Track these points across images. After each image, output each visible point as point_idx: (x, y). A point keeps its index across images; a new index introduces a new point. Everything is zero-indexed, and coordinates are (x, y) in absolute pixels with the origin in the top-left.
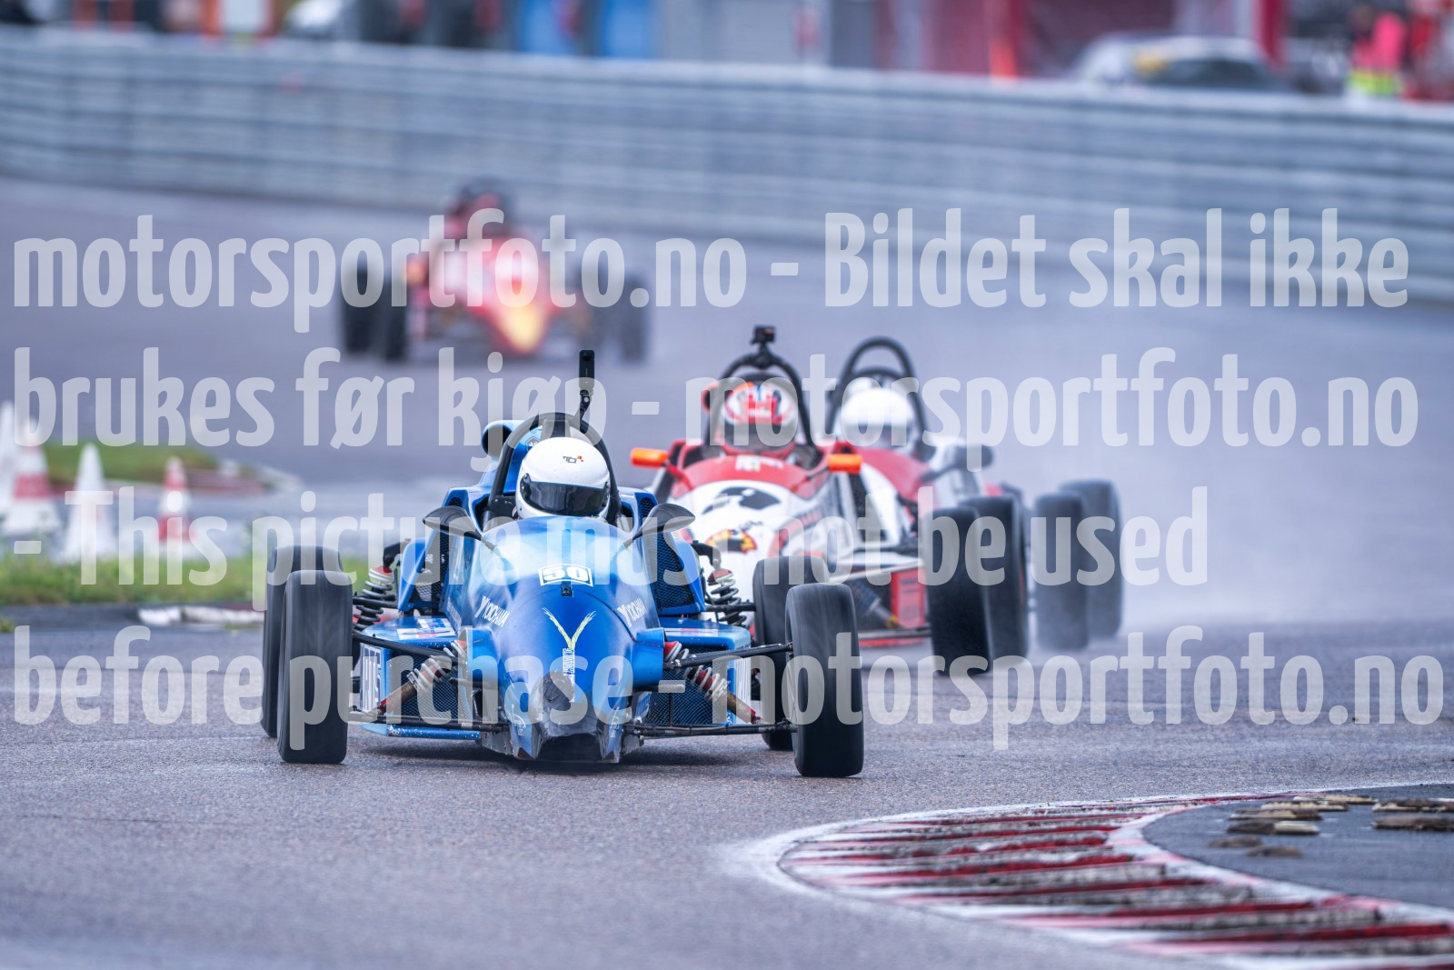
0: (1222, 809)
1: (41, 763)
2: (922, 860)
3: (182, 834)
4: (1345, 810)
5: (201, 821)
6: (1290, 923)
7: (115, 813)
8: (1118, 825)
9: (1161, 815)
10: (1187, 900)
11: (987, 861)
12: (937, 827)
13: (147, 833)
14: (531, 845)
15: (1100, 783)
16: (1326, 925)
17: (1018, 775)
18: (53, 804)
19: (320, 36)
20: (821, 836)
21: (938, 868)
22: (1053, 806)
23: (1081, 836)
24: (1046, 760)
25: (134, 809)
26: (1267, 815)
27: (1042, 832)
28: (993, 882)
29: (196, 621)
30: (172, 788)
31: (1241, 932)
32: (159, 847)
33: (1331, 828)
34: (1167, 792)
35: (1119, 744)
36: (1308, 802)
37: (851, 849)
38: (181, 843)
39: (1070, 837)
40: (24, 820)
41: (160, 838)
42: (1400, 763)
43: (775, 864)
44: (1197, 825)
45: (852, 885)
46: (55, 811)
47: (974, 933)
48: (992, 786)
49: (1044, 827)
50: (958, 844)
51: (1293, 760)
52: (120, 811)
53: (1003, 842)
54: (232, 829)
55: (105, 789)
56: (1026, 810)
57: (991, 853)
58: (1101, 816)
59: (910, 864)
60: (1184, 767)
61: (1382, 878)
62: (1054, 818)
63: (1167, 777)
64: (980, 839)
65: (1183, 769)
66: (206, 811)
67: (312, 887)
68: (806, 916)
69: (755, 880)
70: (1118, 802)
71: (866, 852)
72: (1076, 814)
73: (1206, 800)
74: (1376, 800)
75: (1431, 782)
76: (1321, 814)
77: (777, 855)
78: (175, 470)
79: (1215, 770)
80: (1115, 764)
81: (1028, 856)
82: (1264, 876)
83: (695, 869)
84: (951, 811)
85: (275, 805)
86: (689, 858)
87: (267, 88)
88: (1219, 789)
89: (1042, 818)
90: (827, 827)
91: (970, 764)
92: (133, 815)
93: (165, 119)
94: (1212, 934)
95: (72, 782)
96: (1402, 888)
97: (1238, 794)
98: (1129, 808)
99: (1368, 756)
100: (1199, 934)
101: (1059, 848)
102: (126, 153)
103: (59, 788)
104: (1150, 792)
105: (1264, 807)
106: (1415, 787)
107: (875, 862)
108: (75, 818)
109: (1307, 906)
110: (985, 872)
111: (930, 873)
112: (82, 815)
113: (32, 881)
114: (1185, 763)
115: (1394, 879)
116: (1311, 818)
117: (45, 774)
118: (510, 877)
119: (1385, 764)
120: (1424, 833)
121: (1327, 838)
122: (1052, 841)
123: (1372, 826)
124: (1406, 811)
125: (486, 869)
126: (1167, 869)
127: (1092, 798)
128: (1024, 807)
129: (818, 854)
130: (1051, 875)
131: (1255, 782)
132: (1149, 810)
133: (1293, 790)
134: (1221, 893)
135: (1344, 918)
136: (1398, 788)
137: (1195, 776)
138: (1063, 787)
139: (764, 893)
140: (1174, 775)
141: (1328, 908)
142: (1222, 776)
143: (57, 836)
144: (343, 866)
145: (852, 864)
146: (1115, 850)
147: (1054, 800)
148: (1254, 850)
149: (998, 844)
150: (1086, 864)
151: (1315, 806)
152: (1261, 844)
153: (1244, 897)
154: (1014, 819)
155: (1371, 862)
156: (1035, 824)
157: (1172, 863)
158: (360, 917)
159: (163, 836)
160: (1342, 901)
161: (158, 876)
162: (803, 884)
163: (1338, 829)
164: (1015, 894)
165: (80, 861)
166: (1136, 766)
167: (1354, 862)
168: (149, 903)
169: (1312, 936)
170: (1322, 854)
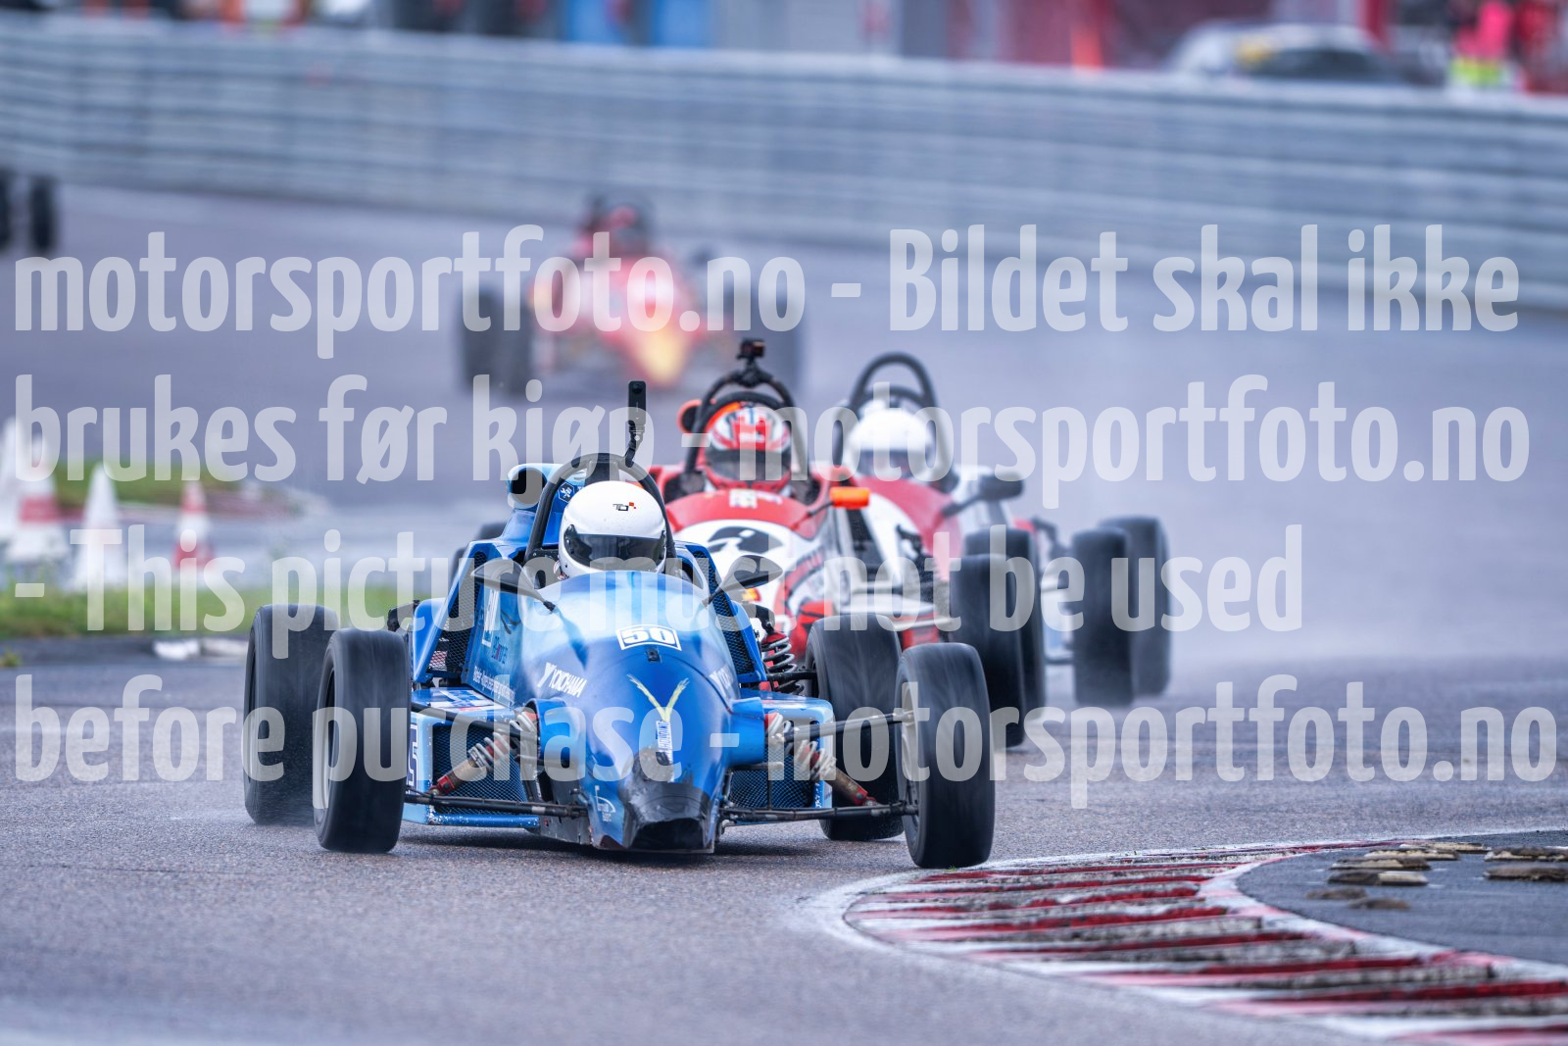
0: (1323, 857)
1: (49, 808)
2: (999, 912)
3: (201, 885)
4: (1455, 859)
5: (222, 871)
6: (1396, 982)
7: (128, 862)
8: (1210, 875)
9: (1257, 865)
10: (1285, 957)
11: (1069, 913)
12: (1015, 877)
13: (163, 884)
14: (577, 897)
15: (1190, 829)
16: (1434, 983)
17: (1102, 821)
18: (61, 852)
19: (351, 24)
20: (891, 887)
21: (1016, 922)
22: (1140, 854)
23: (1170, 887)
24: (1133, 805)
25: (149, 858)
26: (1371, 864)
27: (1128, 882)
28: (1076, 936)
29: (215, 654)
30: (190, 834)
31: (1344, 991)
32: (176, 898)
33: (1440, 876)
34: (1263, 840)
35: (1211, 788)
36: (1416, 850)
37: (922, 901)
38: (200, 895)
39: (1159, 887)
40: (30, 869)
41: (176, 888)
42: (1515, 808)
43: (841, 918)
44: (1295, 875)
45: (922, 940)
46: (63, 860)
47: (1055, 992)
48: (1075, 832)
49: (1130, 877)
50: (1038, 896)
51: (1399, 805)
52: (134, 860)
53: (1086, 894)
54: (255, 880)
55: (117, 837)
56: (1111, 860)
57: (1074, 905)
58: (1192, 865)
59: (987, 917)
60: (1282, 812)
61: (1495, 933)
62: (1141, 867)
63: (1263, 823)
64: (1061, 890)
65: (1280, 814)
66: (227, 860)
67: (341, 941)
68: (874, 973)
69: (819, 934)
70: (1210, 850)
71: (938, 904)
72: (1165, 863)
73: (1305, 848)
74: (1489, 848)
75: (1548, 829)
76: (1429, 863)
77: (842, 907)
78: (194, 492)
79: (1314, 815)
80: (1208, 809)
81: (1114, 908)
82: (1368, 930)
83: (754, 923)
84: (1030, 860)
86: (747, 911)
87: (292, 80)
88: (1319, 836)
89: (1128, 868)
90: (896, 877)
91: (1051, 809)
92: (147, 864)
93: (183, 113)
94: (1311, 993)
95: (82, 828)
96: (1517, 943)
97: (1340, 842)
98: (1222, 856)
99: (1479, 801)
100: (1298, 993)
101: (1147, 900)
102: (141, 150)
103: (68, 835)
104: (1244, 839)
105: (1368, 855)
106: (1532, 834)
107: (949, 915)
108: (85, 867)
109: (1415, 962)
110: (1067, 925)
111: (1008, 927)
112: (93, 864)
113: (39, 936)
114: (1283, 808)
115: (1508, 934)
116: (1419, 867)
117: (53, 819)
118: (554, 932)
119: (1498, 809)
120: (1541, 884)
121: (1436, 889)
122: (1139, 892)
123: (1484, 876)
124: (1521, 860)
125: (528, 923)
126: (1264, 923)
127: (1183, 846)
128: (1109, 855)
129: (887, 906)
130: (1139, 929)
131: (1359, 829)
132: (1243, 859)
133: (1399, 837)
134: (1322, 948)
135: (1454, 977)
136: (1513, 834)
137: (1293, 822)
138: (1151, 835)
139: (828, 949)
140: (1271, 821)
141: (1437, 964)
142: (1323, 822)
143: (66, 887)
144: (374, 920)
145: (924, 918)
146: (1207, 902)
147: (1141, 848)
148: (1357, 901)
149: (1081, 896)
150: (1175, 917)
151: (1423, 855)
152: (1365, 896)
153: (1346, 954)
154: (1098, 869)
155: (1483, 915)
156: (1120, 874)
157: (1269, 916)
158: (392, 974)
159: (180, 887)
160: (1452, 957)
161: (175, 931)
162: (870, 939)
163: (1448, 879)
164: (1099, 950)
165: (91, 914)
166: (1230, 811)
167: (1465, 915)
168: (165, 960)
169: (1419, 996)
170: (1431, 907)
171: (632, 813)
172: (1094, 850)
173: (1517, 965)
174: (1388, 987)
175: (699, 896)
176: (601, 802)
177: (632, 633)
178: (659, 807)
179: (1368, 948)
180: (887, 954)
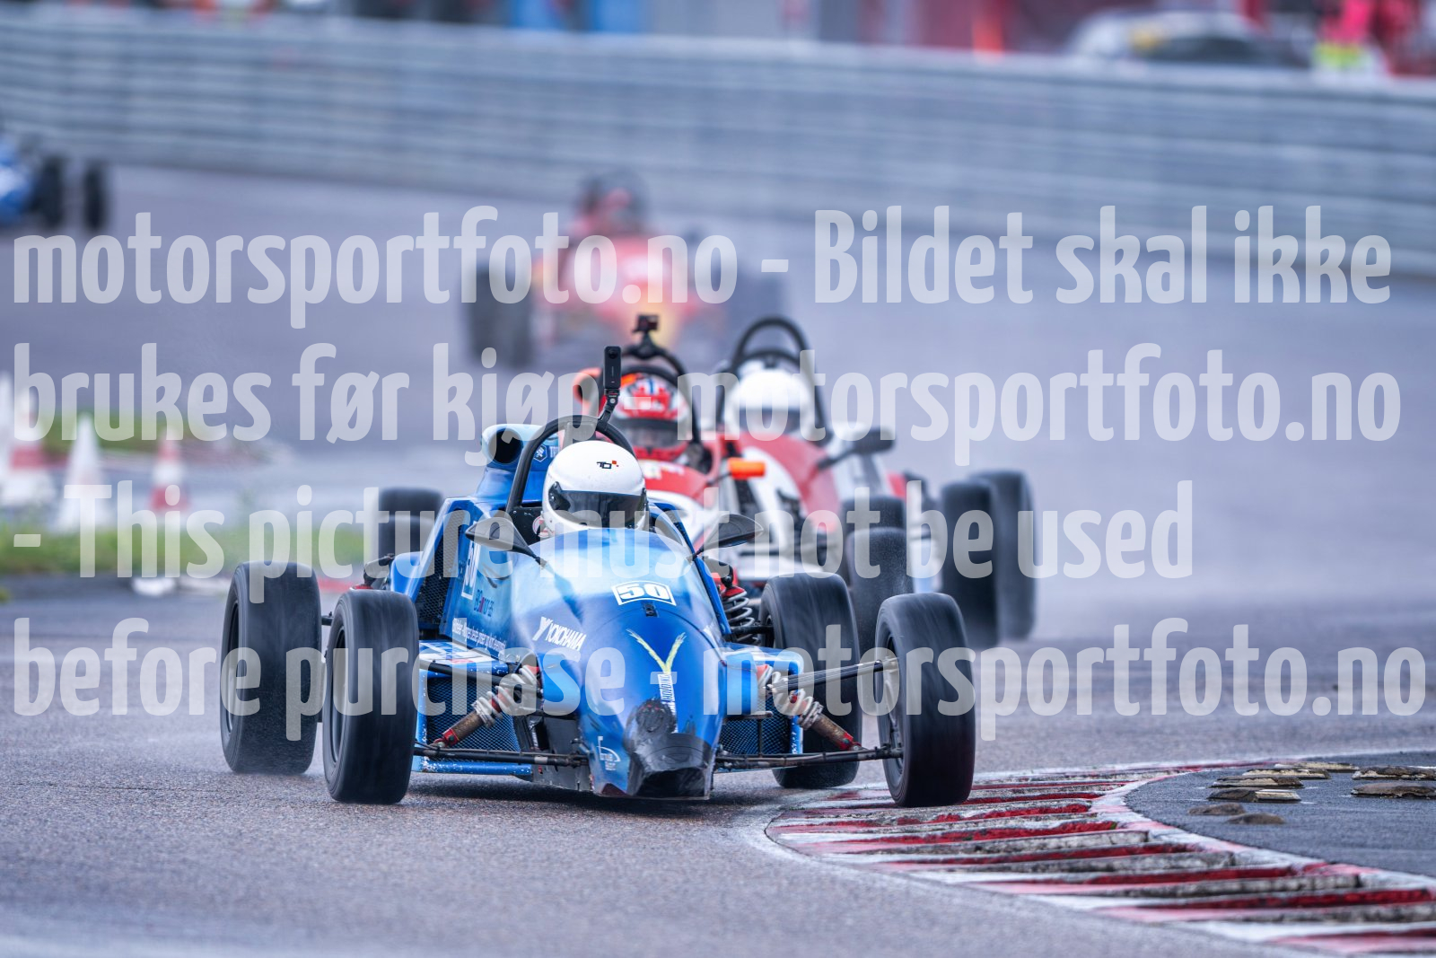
0: (1204, 776)
2: (907, 827)
3: (176, 801)
4: (1326, 778)
6: (1271, 890)
7: (109, 781)
8: (1101, 792)
9: (1144, 783)
10: (1170, 867)
11: (972, 828)
13: (141, 800)
15: (1083, 750)
16: (1306, 892)
17: (1002, 743)
18: (48, 771)
20: (808, 803)
21: (923, 835)
22: (1037, 773)
23: (1064, 803)
24: (1030, 728)
25: (128, 777)
26: (1248, 782)
27: (1026, 799)
28: (978, 848)
29: (189, 590)
30: (166, 756)
31: (1223, 899)
32: (153, 812)
33: (1312, 795)
34: (1149, 760)
35: (1102, 712)
36: (1289, 769)
37: (838, 816)
38: (175, 810)
39: (1054, 804)
40: (19, 787)
41: (153, 804)
42: (1380, 731)
43: (762, 832)
44: (1179, 793)
45: (837, 853)
46: (50, 779)
47: (958, 899)
49: (1027, 794)
50: (947, 811)
51: (1274, 728)
52: (115, 779)
53: (987, 809)
55: (99, 757)
56: (1010, 778)
57: (976, 820)
58: (1084, 783)
59: (896, 831)
60: (1166, 734)
61: (1362, 846)
62: (1037, 785)
63: (1148, 744)
65: (1165, 736)
68: (793, 881)
69: (742, 846)
70: (1102, 770)
71: (852, 819)
72: (1059, 781)
73: (1188, 768)
74: (1357, 768)
75: (1410, 750)
76: (1301, 782)
77: (765, 821)
78: (170, 440)
79: (1197, 737)
80: (1099, 731)
81: (1013, 823)
82: (1245, 844)
88: (1201, 757)
89: (1026, 785)
90: (813, 794)
92: (126, 782)
94: (1191, 900)
96: (1383, 855)
97: (1220, 762)
98: (1112, 775)
99: (1349, 724)
100: (1182, 901)
101: (1042, 816)
103: (54, 756)
104: (1132, 760)
105: (1246, 774)
106: (1395, 755)
107: (861, 829)
108: (70, 785)
109: (1288, 872)
110: (969, 839)
111: (916, 839)
112: (77, 782)
113: (27, 848)
114: (1168, 731)
115: (1374, 846)
116: (1292, 785)
119: (1367, 730)
120: (1404, 801)
121: (1308, 805)
122: (1036, 808)
123: (1352, 794)
124: (1387, 778)
125: (475, 836)
126: (1150, 836)
127: (1076, 765)
128: (1008, 774)
129: (805, 821)
130: (1036, 842)
131: (1237, 750)
132: (1131, 778)
133: (1274, 757)
134: (1203, 860)
135: (1324, 885)
136: (1378, 755)
137: (1177, 744)
138: (1046, 755)
139: (751, 860)
140: (1157, 742)
141: (1308, 874)
142: (1204, 743)
143: (52, 803)
145: (839, 832)
146: (1099, 816)
147: (1038, 767)
148: (1236, 817)
149: (983, 811)
150: (1069, 831)
151: (1296, 774)
152: (1243, 812)
153: (1226, 864)
154: (998, 787)
155: (1351, 829)
156: (1019, 792)
157: (1155, 829)
158: (350, 884)
159: (157, 803)
160: (1323, 868)
161: (152, 843)
162: (789, 851)
163: (1318, 796)
164: (999, 861)
165: (75, 828)
166: (1119, 733)
167: (1334, 829)
168: (143, 870)
169: (1293, 903)
170: (1304, 822)
171: (637, 763)
172: (994, 769)
173: (1383, 875)
174: (1265, 895)
176: (604, 751)
177: (627, 589)
178: (664, 757)
179: (1246, 859)
180: (805, 865)
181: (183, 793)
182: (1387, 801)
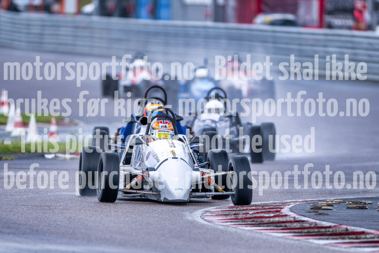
0: (309, 203)
2: (236, 216)
3: (55, 209)
4: (339, 204)
5: (60, 206)
6: (326, 231)
7: (38, 204)
8: (284, 207)
9: (294, 205)
10: (301, 226)
11: (252, 216)
12: (239, 208)
13: (46, 209)
14: (140, 212)
15: (279, 197)
16: (334, 232)
17: (259, 195)
18: (23, 202)
19: (89, 14)
20: (211, 210)
21: (240, 218)
22: (268, 203)
23: (274, 210)
24: (266, 191)
25: (43, 203)
26: (320, 205)
28: (253, 221)
29: (58, 157)
30: (53, 198)
31: (314, 234)
32: (49, 212)
33: (336, 208)
34: (295, 199)
36: (330, 202)
37: (218, 213)
38: (55, 212)
39: (272, 210)
40: (16, 206)
42: (353, 192)
43: (200, 217)
44: (303, 207)
45: (219, 222)
46: (24, 204)
47: (248, 234)
49: (265, 208)
50: (245, 212)
51: (326, 191)
52: (40, 204)
53: (256, 211)
54: (67, 208)
55: (36, 198)
56: (261, 204)
57: (253, 214)
58: (280, 205)
59: (233, 217)
60: (300, 193)
61: (348, 220)
62: (268, 205)
63: (295, 195)
64: (250, 211)
66: (61, 204)
67: (87, 222)
68: (207, 229)
69: (195, 220)
70: (284, 202)
71: (222, 214)
72: (273, 205)
73: (305, 201)
74: (347, 201)
75: (360, 197)
76: (333, 205)
77: (200, 214)
78: (54, 121)
79: (307, 194)
80: (283, 192)
81: (262, 215)
82: (319, 220)
83: (180, 218)
85: (78, 202)
86: (179, 215)
87: (76, 27)
88: (308, 198)
89: (265, 205)
90: (212, 208)
92: (43, 205)
93: (52, 35)
94: (306, 234)
95: (28, 197)
96: (353, 223)
97: (313, 200)
98: (286, 203)
99: (345, 190)
100: (303, 234)
101: (269, 213)
102: (42, 43)
103: (25, 198)
104: (291, 199)
105: (319, 203)
106: (356, 198)
107: (224, 216)
108: (29, 205)
109: (330, 227)
110: (251, 219)
111: (238, 219)
112: (30, 205)
113: (18, 221)
114: (300, 192)
115: (351, 221)
116: (331, 206)
117: (22, 195)
118: (135, 220)
119: (349, 192)
120: (358, 209)
121: (335, 211)
122: (267, 211)
123: (346, 208)
124: (354, 204)
125: (129, 218)
126: (296, 218)
127: (277, 201)
128: (261, 203)
129: (210, 214)
130: (267, 219)
131: (317, 197)
132: (291, 204)
133: (326, 199)
134: (309, 224)
135: (339, 230)
136: (352, 198)
137: (302, 195)
138: (270, 198)
139: (197, 224)
140: (297, 195)
141: (335, 228)
142: (309, 195)
143: (24, 210)
144: (94, 217)
145: (219, 217)
146: (283, 213)
147: (268, 201)
148: (317, 213)
149: (254, 212)
150: (276, 217)
151: (332, 203)
152: (319, 212)
153: (314, 225)
154: (258, 206)
155: (345, 216)
156: (263, 207)
157: (297, 216)
158: (98, 230)
159: (50, 210)
160: (338, 226)
161: (49, 220)
162: (207, 222)
163: (337, 208)
164: (258, 224)
165: (30, 216)
166: (288, 193)
167: (341, 216)
168: (47, 226)
169: (331, 235)
170: (334, 215)
172: (257, 201)
173: (353, 228)
174: (324, 233)
175: (168, 212)
179: (319, 224)
180: (210, 225)
181: (57, 207)
182: (354, 209)
